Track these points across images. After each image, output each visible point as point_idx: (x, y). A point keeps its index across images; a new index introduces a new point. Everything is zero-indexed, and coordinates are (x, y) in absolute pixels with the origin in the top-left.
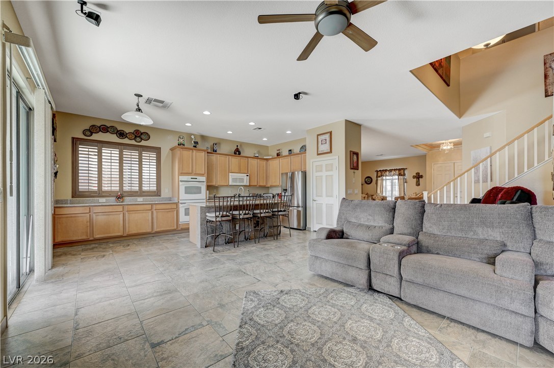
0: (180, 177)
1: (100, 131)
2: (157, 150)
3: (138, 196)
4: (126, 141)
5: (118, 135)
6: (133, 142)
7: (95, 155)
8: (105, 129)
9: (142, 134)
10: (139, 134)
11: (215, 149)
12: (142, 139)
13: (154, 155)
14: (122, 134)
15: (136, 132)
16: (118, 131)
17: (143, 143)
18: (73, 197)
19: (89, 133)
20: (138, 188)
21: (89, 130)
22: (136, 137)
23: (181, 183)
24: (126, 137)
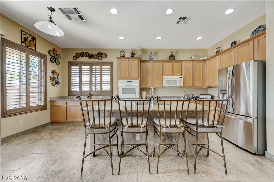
0: (119, 81)
1: (81, 56)
2: (111, 64)
3: (100, 95)
4: (94, 60)
5: (89, 57)
6: (97, 60)
7: (78, 71)
8: (83, 55)
9: (102, 54)
10: (100, 54)
11: (151, 57)
12: (102, 58)
13: (109, 67)
14: (91, 56)
15: (99, 54)
16: (89, 55)
17: (103, 60)
18: (69, 95)
19: (75, 58)
20: (99, 90)
21: (75, 56)
22: (99, 57)
23: (119, 86)
24: (94, 58)
